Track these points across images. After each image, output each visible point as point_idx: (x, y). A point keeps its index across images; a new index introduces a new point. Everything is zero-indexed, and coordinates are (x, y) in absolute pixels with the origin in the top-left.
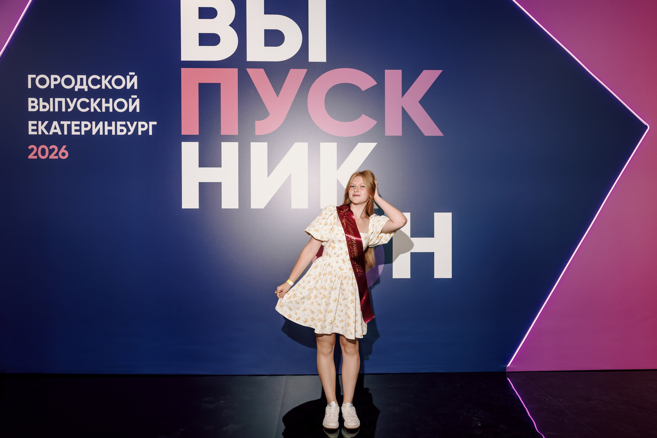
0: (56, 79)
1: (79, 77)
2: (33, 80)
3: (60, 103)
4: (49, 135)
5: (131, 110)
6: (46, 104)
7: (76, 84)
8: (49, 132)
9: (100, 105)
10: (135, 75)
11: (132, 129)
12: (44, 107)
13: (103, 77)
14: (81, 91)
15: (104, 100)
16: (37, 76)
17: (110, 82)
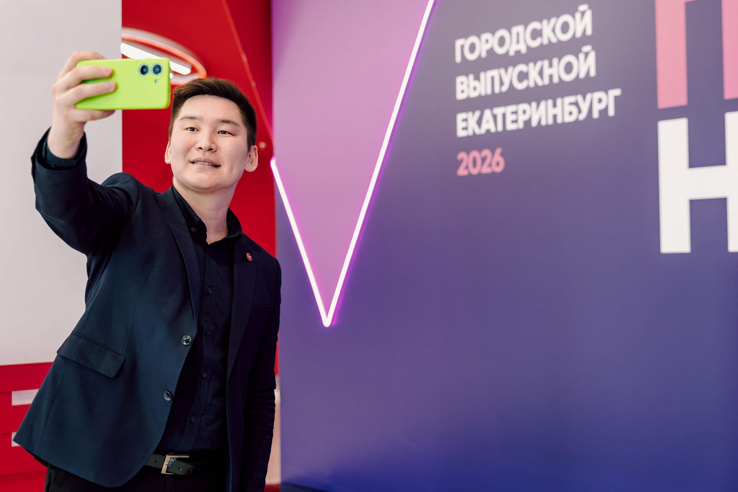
0: (487, 41)
1: (515, 30)
2: (462, 47)
3: (493, 78)
5: (582, 75)
6: (476, 83)
7: (511, 43)
9: (541, 73)
10: (588, 9)
11: (585, 108)
12: (475, 89)
13: (545, 23)
14: (518, 52)
15: (546, 63)
16: (466, 41)
17: (554, 30)
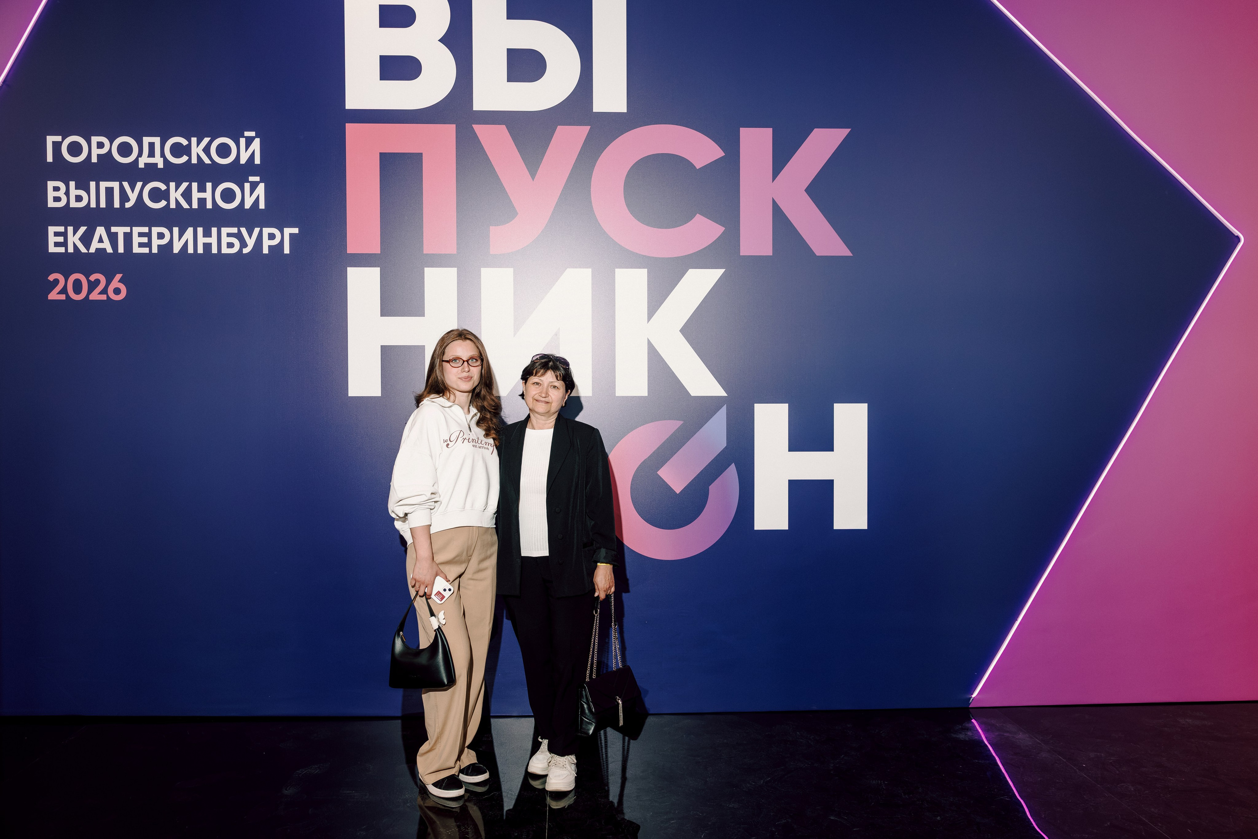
0: (100, 145)
1: (146, 140)
2: (57, 146)
3: (110, 191)
4: (88, 254)
5: (248, 205)
6: (82, 193)
7: (140, 154)
8: (88, 248)
10: (257, 136)
11: (251, 242)
12: (79, 199)
13: (194, 140)
14: (151, 167)
15: (195, 185)
16: (63, 139)
17: (207, 150)
